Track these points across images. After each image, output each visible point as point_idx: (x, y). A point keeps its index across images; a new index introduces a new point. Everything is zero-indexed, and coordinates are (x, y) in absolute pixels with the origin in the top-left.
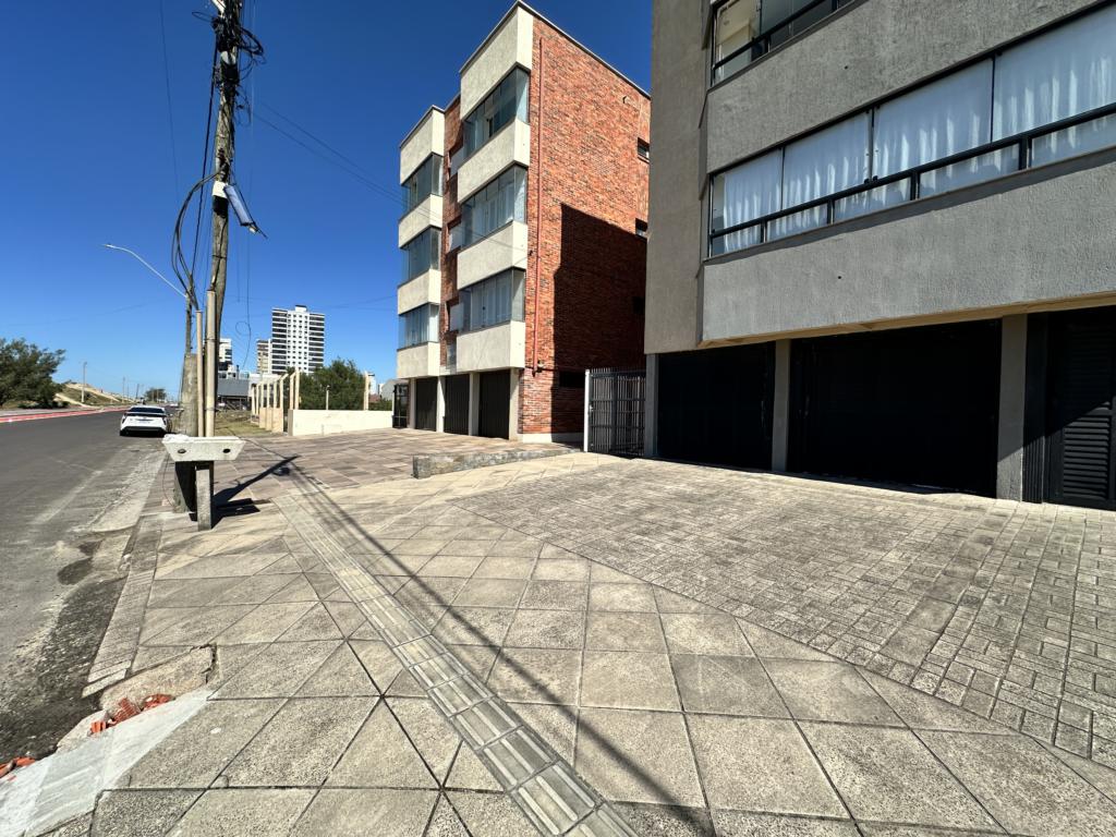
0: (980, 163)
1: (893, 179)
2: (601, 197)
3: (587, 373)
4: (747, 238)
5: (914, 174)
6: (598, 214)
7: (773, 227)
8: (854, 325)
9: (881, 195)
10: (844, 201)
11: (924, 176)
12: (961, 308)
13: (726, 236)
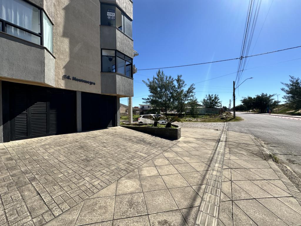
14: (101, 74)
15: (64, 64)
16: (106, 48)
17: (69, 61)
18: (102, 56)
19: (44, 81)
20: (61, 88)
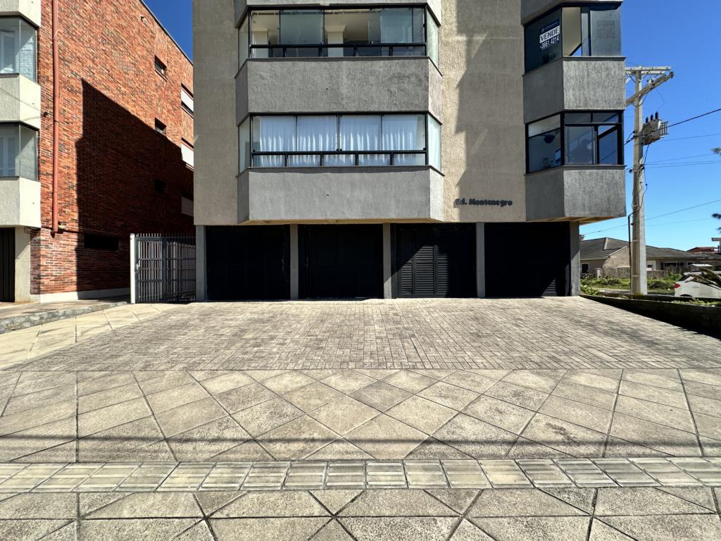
0: (378, 157)
1: (348, 153)
2: (123, 89)
3: (132, 236)
4: (276, 161)
5: (356, 153)
6: (121, 103)
7: (291, 158)
8: (333, 220)
9: (343, 157)
10: (327, 156)
11: (359, 155)
12: (375, 218)
13: (262, 157)
14: (526, 178)
15: (457, 180)
16: (538, 118)
17: (465, 172)
18: (527, 138)
19: (429, 215)
20: (453, 221)
